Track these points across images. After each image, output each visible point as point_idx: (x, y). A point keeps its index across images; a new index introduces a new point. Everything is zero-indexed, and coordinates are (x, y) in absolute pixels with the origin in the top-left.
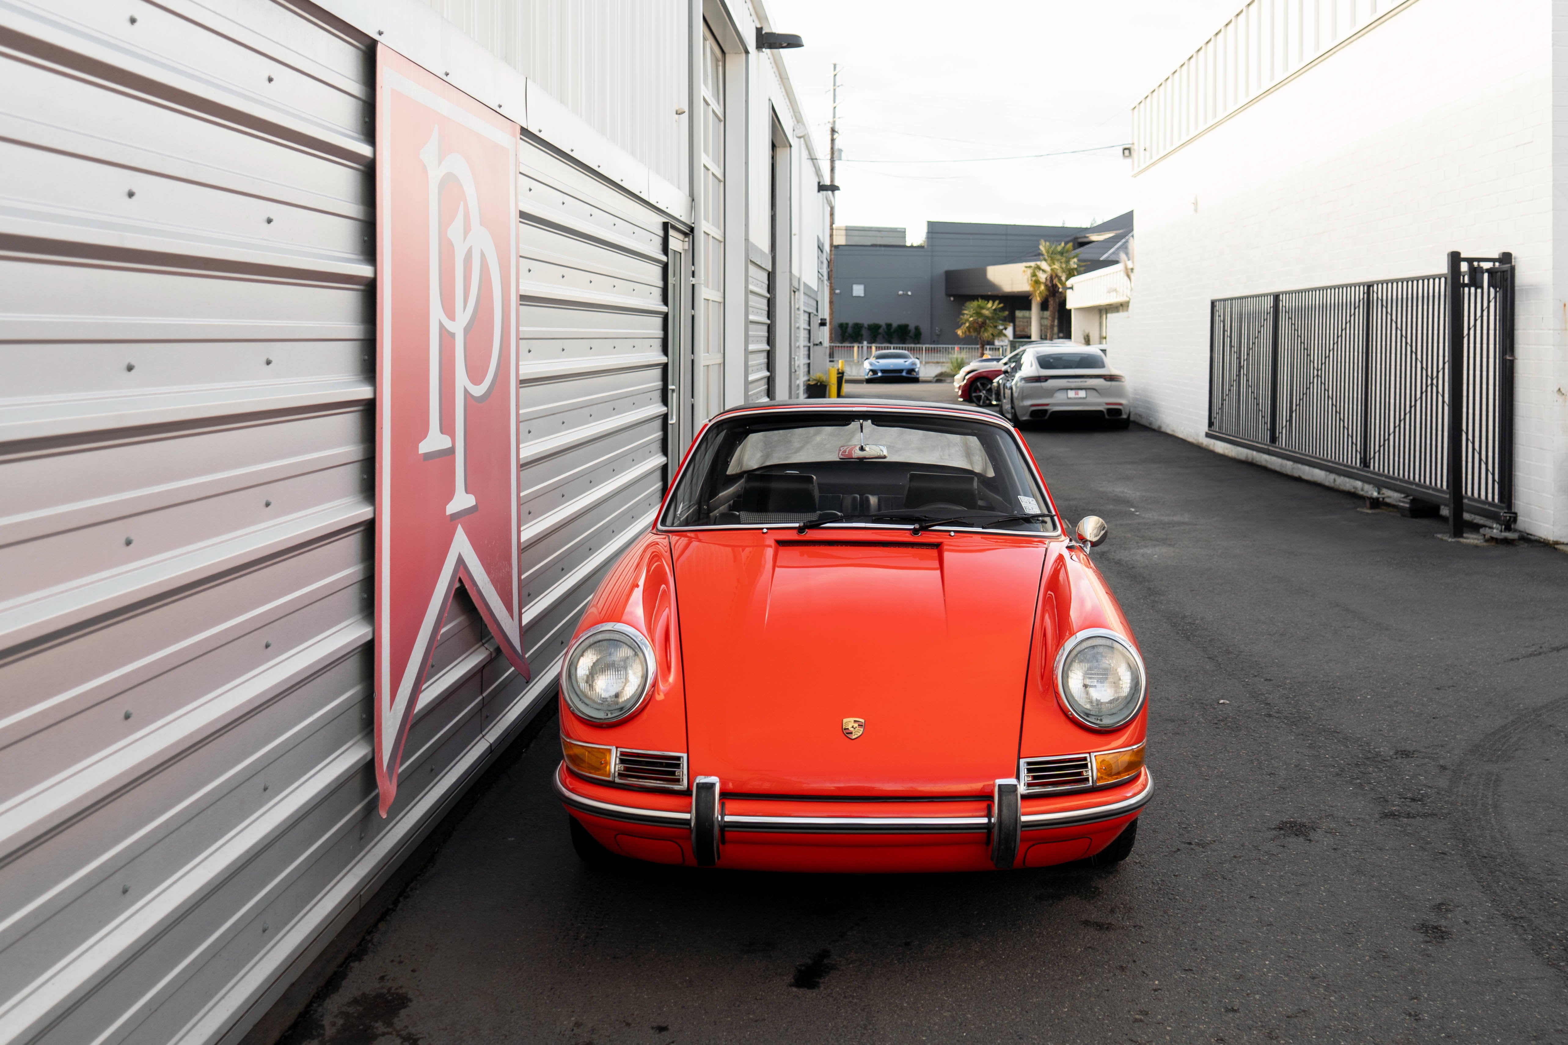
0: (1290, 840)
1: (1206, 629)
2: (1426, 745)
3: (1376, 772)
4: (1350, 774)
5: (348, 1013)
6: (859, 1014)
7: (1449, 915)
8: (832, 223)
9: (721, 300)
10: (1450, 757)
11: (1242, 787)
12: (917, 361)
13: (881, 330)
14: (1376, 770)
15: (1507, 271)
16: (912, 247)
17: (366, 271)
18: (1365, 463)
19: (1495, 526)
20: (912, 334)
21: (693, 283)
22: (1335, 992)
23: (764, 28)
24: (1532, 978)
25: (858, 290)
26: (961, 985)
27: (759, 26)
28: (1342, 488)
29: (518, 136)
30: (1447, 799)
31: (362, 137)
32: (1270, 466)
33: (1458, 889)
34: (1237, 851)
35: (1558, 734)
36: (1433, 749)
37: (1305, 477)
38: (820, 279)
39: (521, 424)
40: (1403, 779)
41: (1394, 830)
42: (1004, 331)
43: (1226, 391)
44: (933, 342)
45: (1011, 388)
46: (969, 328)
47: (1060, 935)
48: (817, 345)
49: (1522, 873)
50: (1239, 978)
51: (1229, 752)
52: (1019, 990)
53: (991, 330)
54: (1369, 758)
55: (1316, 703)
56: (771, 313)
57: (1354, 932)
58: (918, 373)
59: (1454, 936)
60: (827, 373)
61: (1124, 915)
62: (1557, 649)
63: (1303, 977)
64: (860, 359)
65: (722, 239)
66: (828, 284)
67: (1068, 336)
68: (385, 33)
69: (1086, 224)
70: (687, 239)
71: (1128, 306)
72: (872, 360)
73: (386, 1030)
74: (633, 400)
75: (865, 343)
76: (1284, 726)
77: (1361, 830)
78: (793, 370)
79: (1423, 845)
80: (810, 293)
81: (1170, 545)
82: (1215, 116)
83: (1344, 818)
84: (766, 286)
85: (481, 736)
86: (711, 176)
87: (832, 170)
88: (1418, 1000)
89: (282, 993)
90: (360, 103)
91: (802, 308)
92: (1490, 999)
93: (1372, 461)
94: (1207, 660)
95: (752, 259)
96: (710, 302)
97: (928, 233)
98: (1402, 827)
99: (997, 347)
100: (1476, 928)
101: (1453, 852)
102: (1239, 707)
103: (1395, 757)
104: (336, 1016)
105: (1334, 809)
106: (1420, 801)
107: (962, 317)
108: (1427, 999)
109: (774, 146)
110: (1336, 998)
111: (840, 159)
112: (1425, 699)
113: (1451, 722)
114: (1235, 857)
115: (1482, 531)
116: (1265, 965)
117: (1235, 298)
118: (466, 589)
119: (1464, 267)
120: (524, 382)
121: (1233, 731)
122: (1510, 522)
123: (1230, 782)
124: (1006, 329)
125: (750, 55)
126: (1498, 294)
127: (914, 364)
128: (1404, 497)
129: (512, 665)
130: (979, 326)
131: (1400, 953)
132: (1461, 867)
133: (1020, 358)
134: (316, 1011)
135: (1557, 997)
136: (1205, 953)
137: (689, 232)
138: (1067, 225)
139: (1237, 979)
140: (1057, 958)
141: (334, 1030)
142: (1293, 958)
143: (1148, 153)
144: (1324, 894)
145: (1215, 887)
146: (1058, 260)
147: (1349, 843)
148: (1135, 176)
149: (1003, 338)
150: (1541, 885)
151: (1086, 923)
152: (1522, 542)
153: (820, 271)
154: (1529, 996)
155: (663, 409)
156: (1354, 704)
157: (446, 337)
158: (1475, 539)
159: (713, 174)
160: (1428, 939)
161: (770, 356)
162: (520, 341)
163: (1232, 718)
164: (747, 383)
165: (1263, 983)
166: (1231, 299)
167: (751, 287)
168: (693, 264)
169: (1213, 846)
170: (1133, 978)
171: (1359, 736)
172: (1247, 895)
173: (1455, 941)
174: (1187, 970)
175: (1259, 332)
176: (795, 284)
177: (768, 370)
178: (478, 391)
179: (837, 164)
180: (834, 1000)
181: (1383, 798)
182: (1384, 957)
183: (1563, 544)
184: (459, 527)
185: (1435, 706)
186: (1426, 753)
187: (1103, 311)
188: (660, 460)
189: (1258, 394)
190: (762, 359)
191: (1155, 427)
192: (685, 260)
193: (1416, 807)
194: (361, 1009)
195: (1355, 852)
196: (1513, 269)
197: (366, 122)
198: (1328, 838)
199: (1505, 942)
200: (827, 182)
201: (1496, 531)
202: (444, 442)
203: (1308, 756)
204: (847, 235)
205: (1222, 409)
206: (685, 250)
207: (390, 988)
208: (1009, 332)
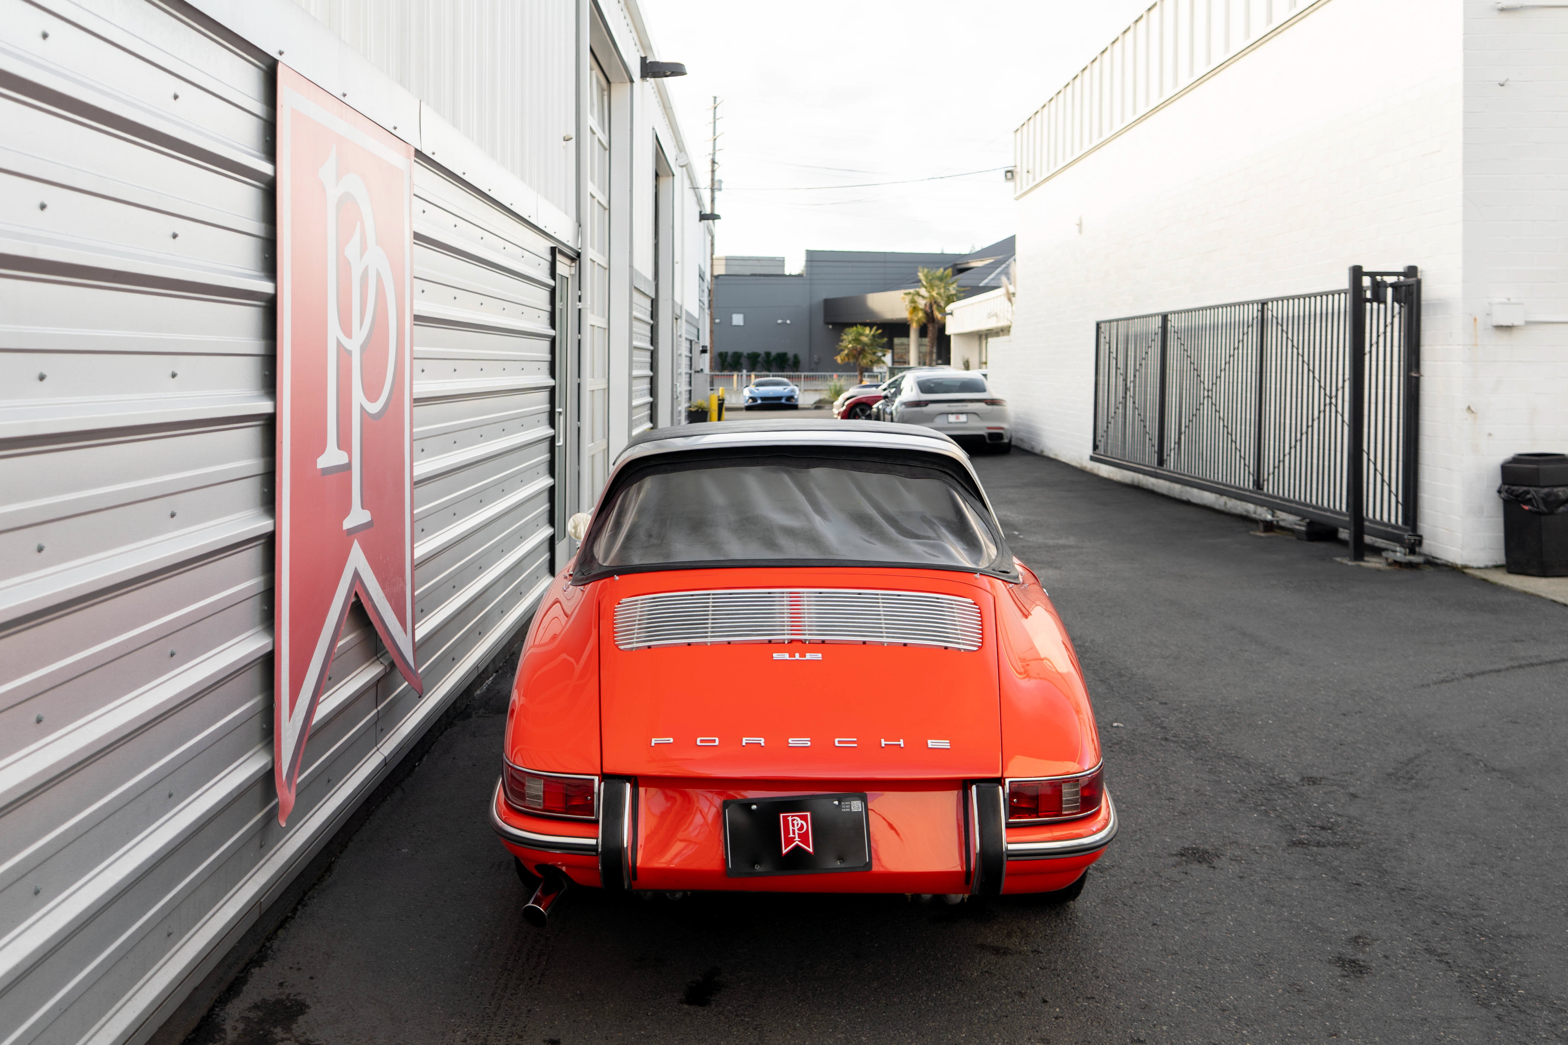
0: (1193, 866)
1: (1097, 652)
2: (1334, 772)
3: (1281, 799)
4: (1254, 800)
5: (249, 1018)
6: (752, 1033)
7: (1368, 949)
8: (712, 254)
9: (606, 326)
10: (1360, 785)
11: (1140, 812)
12: (796, 389)
13: (760, 359)
14: (1281, 797)
15: (1412, 285)
16: (790, 276)
17: (266, 287)
18: (1258, 485)
19: (1398, 549)
20: (791, 362)
21: (579, 307)
22: (1248, 1026)
23: (648, 58)
24: (1460, 1018)
25: (738, 319)
26: (854, 1006)
27: (643, 56)
28: (1234, 511)
29: (413, 158)
30: (1359, 828)
31: (263, 156)
32: (1156, 489)
33: (1375, 922)
34: (1137, 877)
35: (1476, 763)
36: (1342, 777)
37: (1194, 500)
38: (701, 308)
39: (414, 442)
40: (1310, 806)
41: (1303, 859)
42: (883, 358)
43: (1112, 414)
44: (812, 370)
45: (891, 414)
46: (847, 355)
47: (955, 958)
48: (698, 372)
49: (1445, 907)
50: (1145, 1008)
51: (1125, 776)
52: (915, 1014)
53: (870, 357)
54: (1274, 785)
55: (1215, 727)
56: (654, 340)
57: (1265, 964)
58: (797, 400)
59: (1373, 971)
60: (708, 399)
61: (1021, 940)
62: (1471, 676)
63: (1212, 1009)
64: (739, 387)
65: (606, 266)
66: (709, 312)
67: (947, 362)
68: (285, 53)
69: (965, 251)
70: (573, 264)
71: (1009, 331)
72: (752, 387)
73: (285, 1036)
74: (522, 421)
75: (745, 372)
76: (1181, 750)
77: (1268, 858)
78: (675, 397)
79: (1336, 875)
80: (691, 321)
81: (1056, 568)
82: (1101, 135)
83: (1249, 845)
84: (649, 313)
85: (376, 748)
86: (596, 203)
87: (713, 201)
88: (1337, 1037)
89: (187, 996)
90: (261, 122)
91: (684, 336)
92: (1416, 1038)
93: (1266, 483)
94: (1098, 683)
95: (636, 286)
96: (596, 328)
97: (807, 261)
98: (1312, 856)
99: (876, 374)
100: (1397, 963)
101: (1369, 883)
102: (1133, 730)
103: (1301, 784)
104: (237, 1021)
105: (1238, 836)
106: (1330, 829)
107: (841, 343)
108: (1347, 1036)
109: (657, 175)
110: (1248, 1032)
111: (720, 189)
112: (1331, 725)
113: (1360, 748)
114: (1135, 883)
115: (1384, 554)
116: (1172, 995)
117: (1121, 320)
118: (362, 604)
119: (1366, 281)
120: (418, 401)
121: (1129, 754)
122: (1415, 544)
123: (1127, 807)
124: (884, 355)
125: (634, 84)
126: (1403, 309)
127: (793, 391)
128: (1301, 520)
129: (406, 680)
130: (859, 353)
131: (1316, 988)
132: (1378, 899)
133: (900, 384)
134: (218, 1015)
135: (1489, 1038)
136: (1107, 981)
137: (576, 257)
138: (946, 252)
139: (1142, 1009)
140: (953, 982)
141: (235, 1034)
142: (1200, 988)
143: (1031, 176)
144: (1231, 923)
145: (1116, 914)
146: (937, 286)
147: (1255, 871)
148: (1017, 199)
149: (882, 365)
150: (1466, 920)
151: (982, 947)
152: (1428, 566)
153: (702, 299)
154: (1459, 1037)
155: (551, 432)
156: (1255, 729)
157: (344, 354)
158: (1377, 562)
159: (599, 202)
160: (1345, 973)
161: (653, 381)
162: (415, 360)
163: (1127, 742)
164: (631, 408)
165: (1170, 1013)
166: (1117, 320)
167: (635, 313)
168: (580, 289)
169: (1112, 871)
170: (1033, 1005)
171: (1261, 761)
172: (1149, 922)
173: (1375, 976)
174: (1089, 998)
175: (1147, 353)
176: (678, 312)
177: (651, 395)
178: (374, 408)
179: (717, 194)
180: (726, 1019)
181: (1291, 825)
182: (1299, 991)
183: (1472, 568)
184: (356, 541)
185: (1341, 732)
186: (1334, 780)
187: (982, 336)
188: (547, 481)
189: (1145, 416)
190: (645, 385)
191: (1037, 451)
192: (572, 285)
193: (1327, 835)
194: (260, 1014)
195: (1262, 880)
196: (1419, 282)
197: (267, 141)
198: (1234, 866)
199: (1429, 979)
200: (708, 211)
201: (1400, 554)
202: (341, 458)
203: (1209, 781)
204: (726, 265)
205: (1107, 432)
206: (572, 275)
207: (289, 995)
208: (888, 359)
